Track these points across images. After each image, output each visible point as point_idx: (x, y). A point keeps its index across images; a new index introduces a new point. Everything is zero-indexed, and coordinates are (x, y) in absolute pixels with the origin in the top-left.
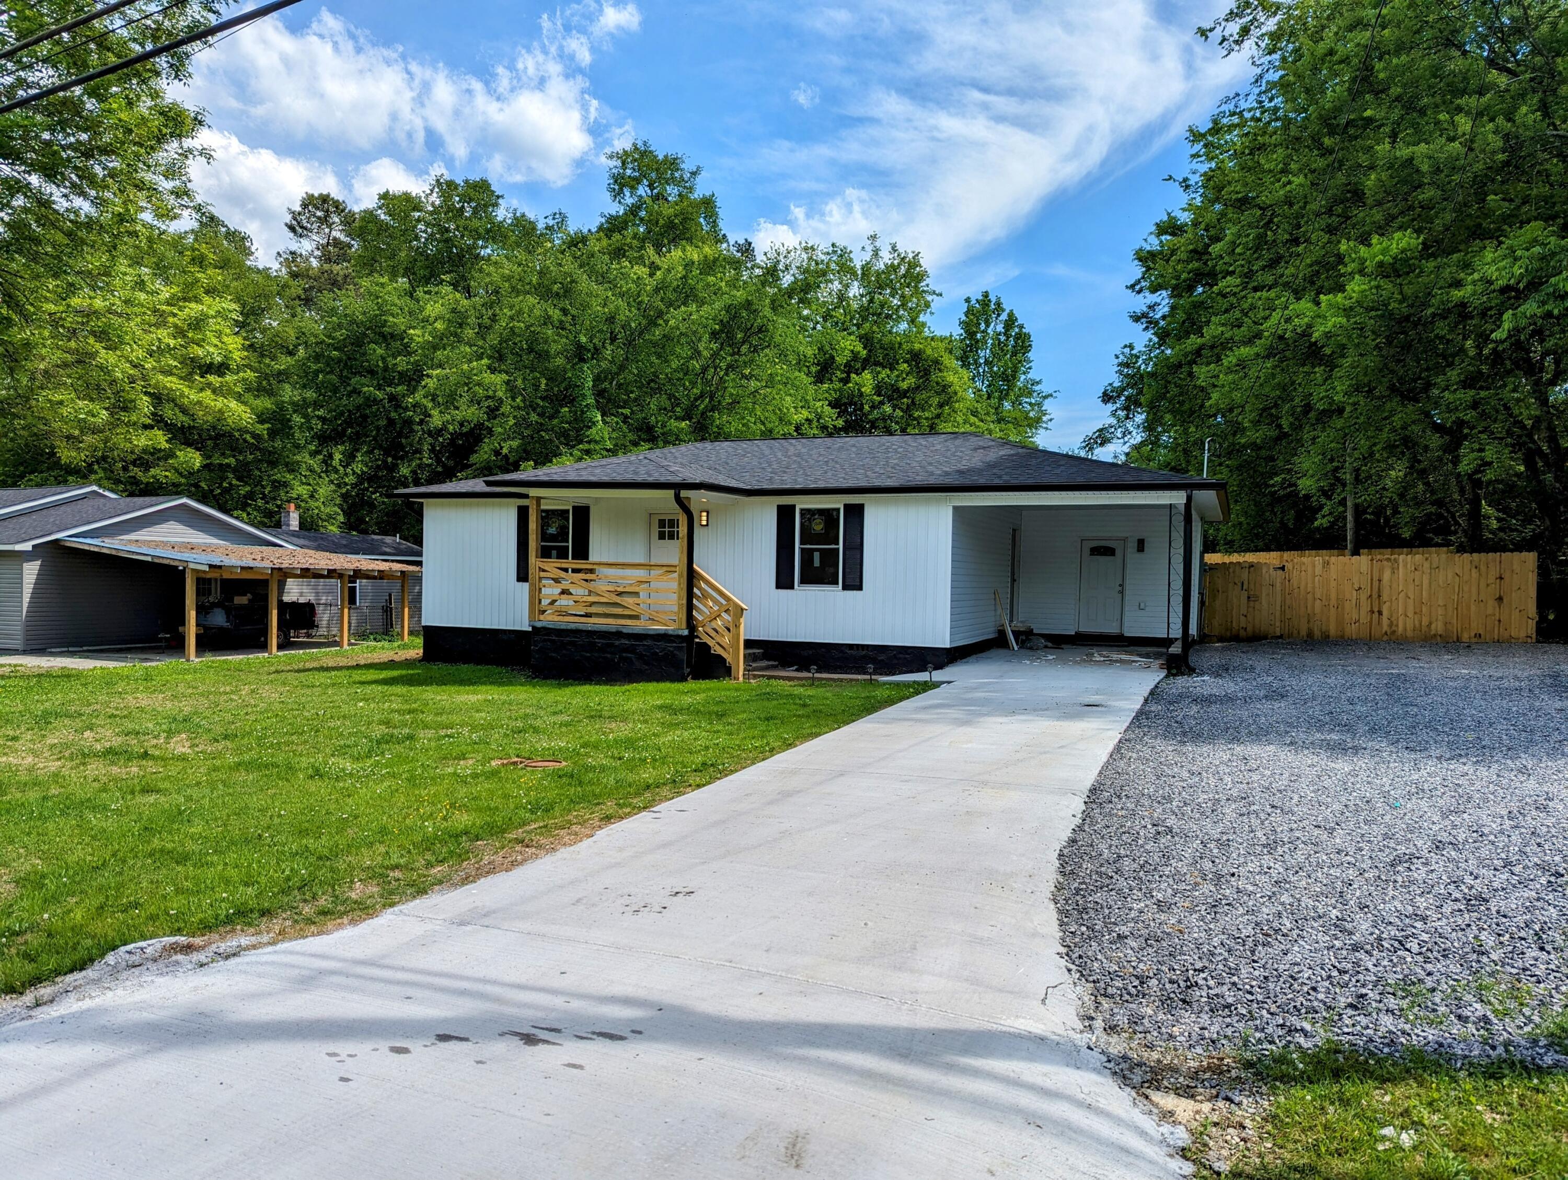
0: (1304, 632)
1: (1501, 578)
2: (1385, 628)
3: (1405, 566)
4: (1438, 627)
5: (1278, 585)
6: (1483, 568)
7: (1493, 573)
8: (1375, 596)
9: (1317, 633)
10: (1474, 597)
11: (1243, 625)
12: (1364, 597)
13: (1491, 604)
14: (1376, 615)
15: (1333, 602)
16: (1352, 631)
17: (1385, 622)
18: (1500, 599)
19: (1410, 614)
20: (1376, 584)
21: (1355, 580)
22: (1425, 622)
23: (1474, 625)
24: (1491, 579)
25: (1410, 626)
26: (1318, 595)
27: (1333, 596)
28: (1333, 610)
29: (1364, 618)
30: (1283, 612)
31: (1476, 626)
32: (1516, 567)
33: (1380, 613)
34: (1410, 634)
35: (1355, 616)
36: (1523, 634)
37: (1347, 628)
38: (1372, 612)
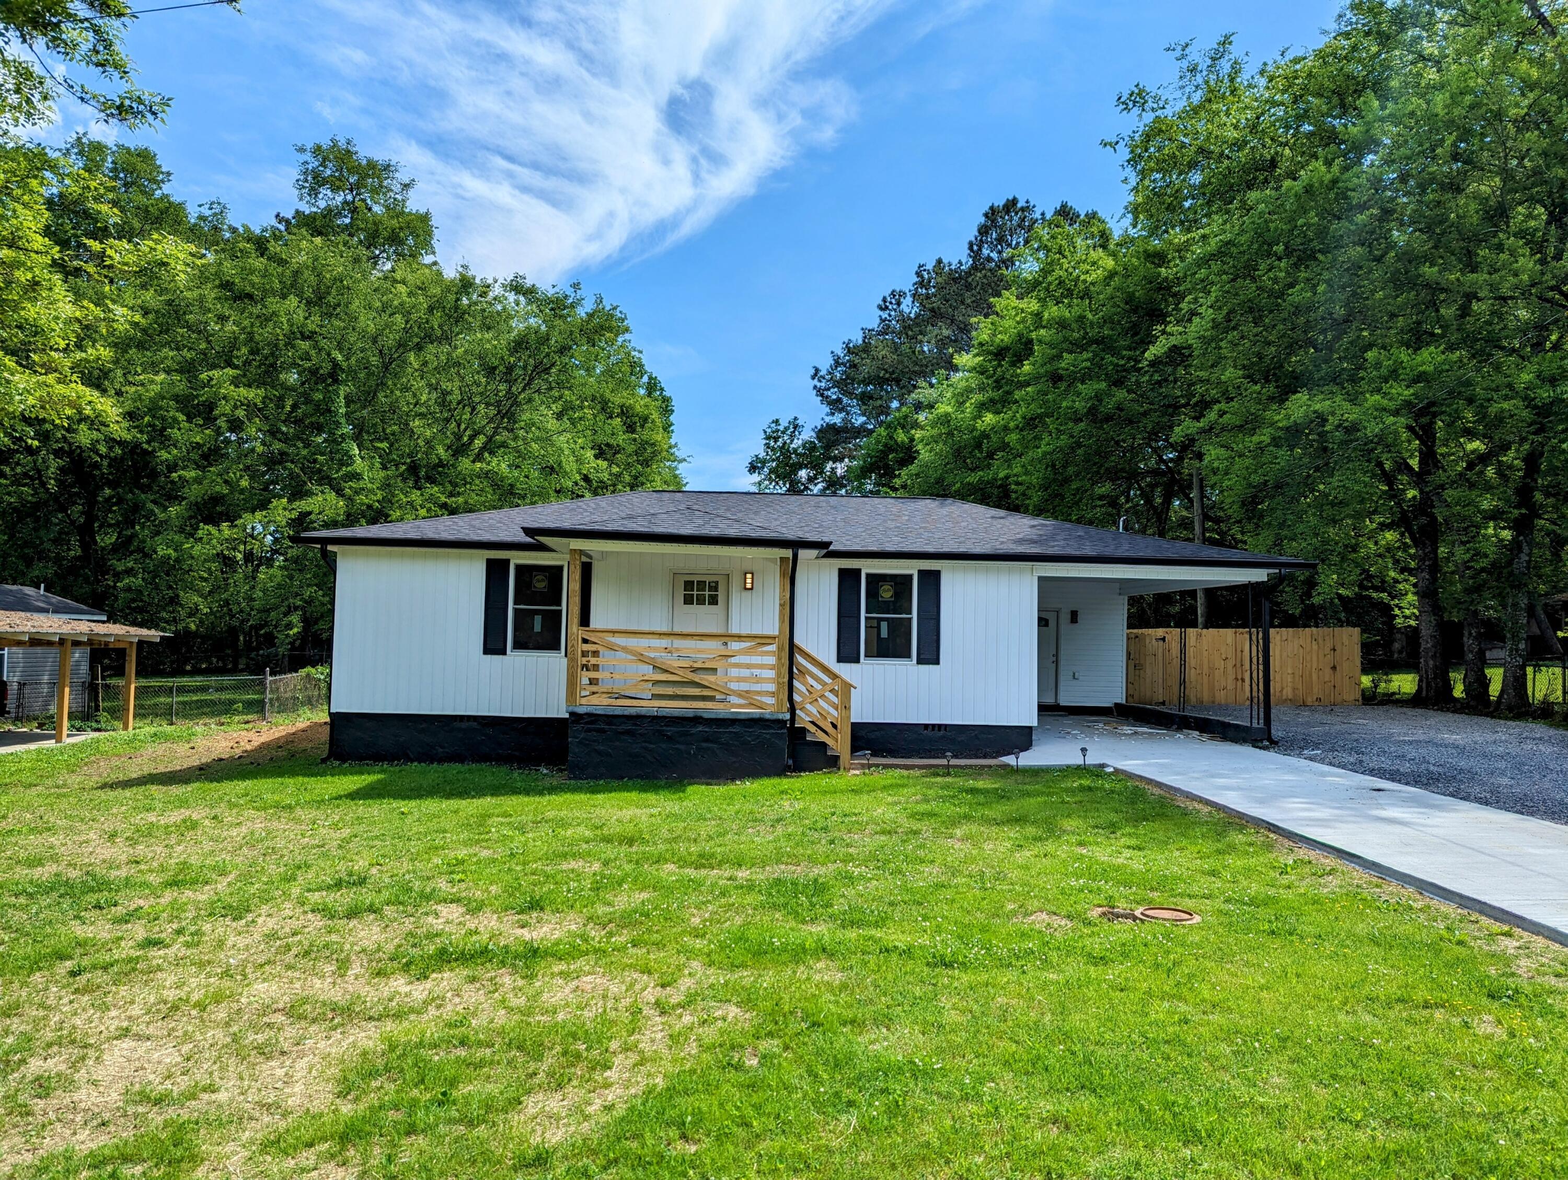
1: (1334, 650)
4: (1289, 692)
5: (1160, 654)
6: (1321, 641)
7: (1329, 645)
8: (1238, 665)
9: (1193, 700)
10: (1315, 666)
11: (1130, 692)
12: (1230, 664)
13: (1328, 671)
14: (1240, 682)
15: (1206, 670)
16: (1221, 697)
18: (1334, 668)
20: (1239, 654)
21: (1223, 650)
23: (1315, 690)
24: (1327, 651)
26: (1193, 664)
27: (1206, 667)
28: (1205, 679)
29: (1231, 685)
30: (1165, 680)
31: (1317, 692)
32: (1345, 640)
33: (1243, 680)
35: (1223, 684)
36: (1352, 698)
37: (1217, 694)
38: (1237, 679)
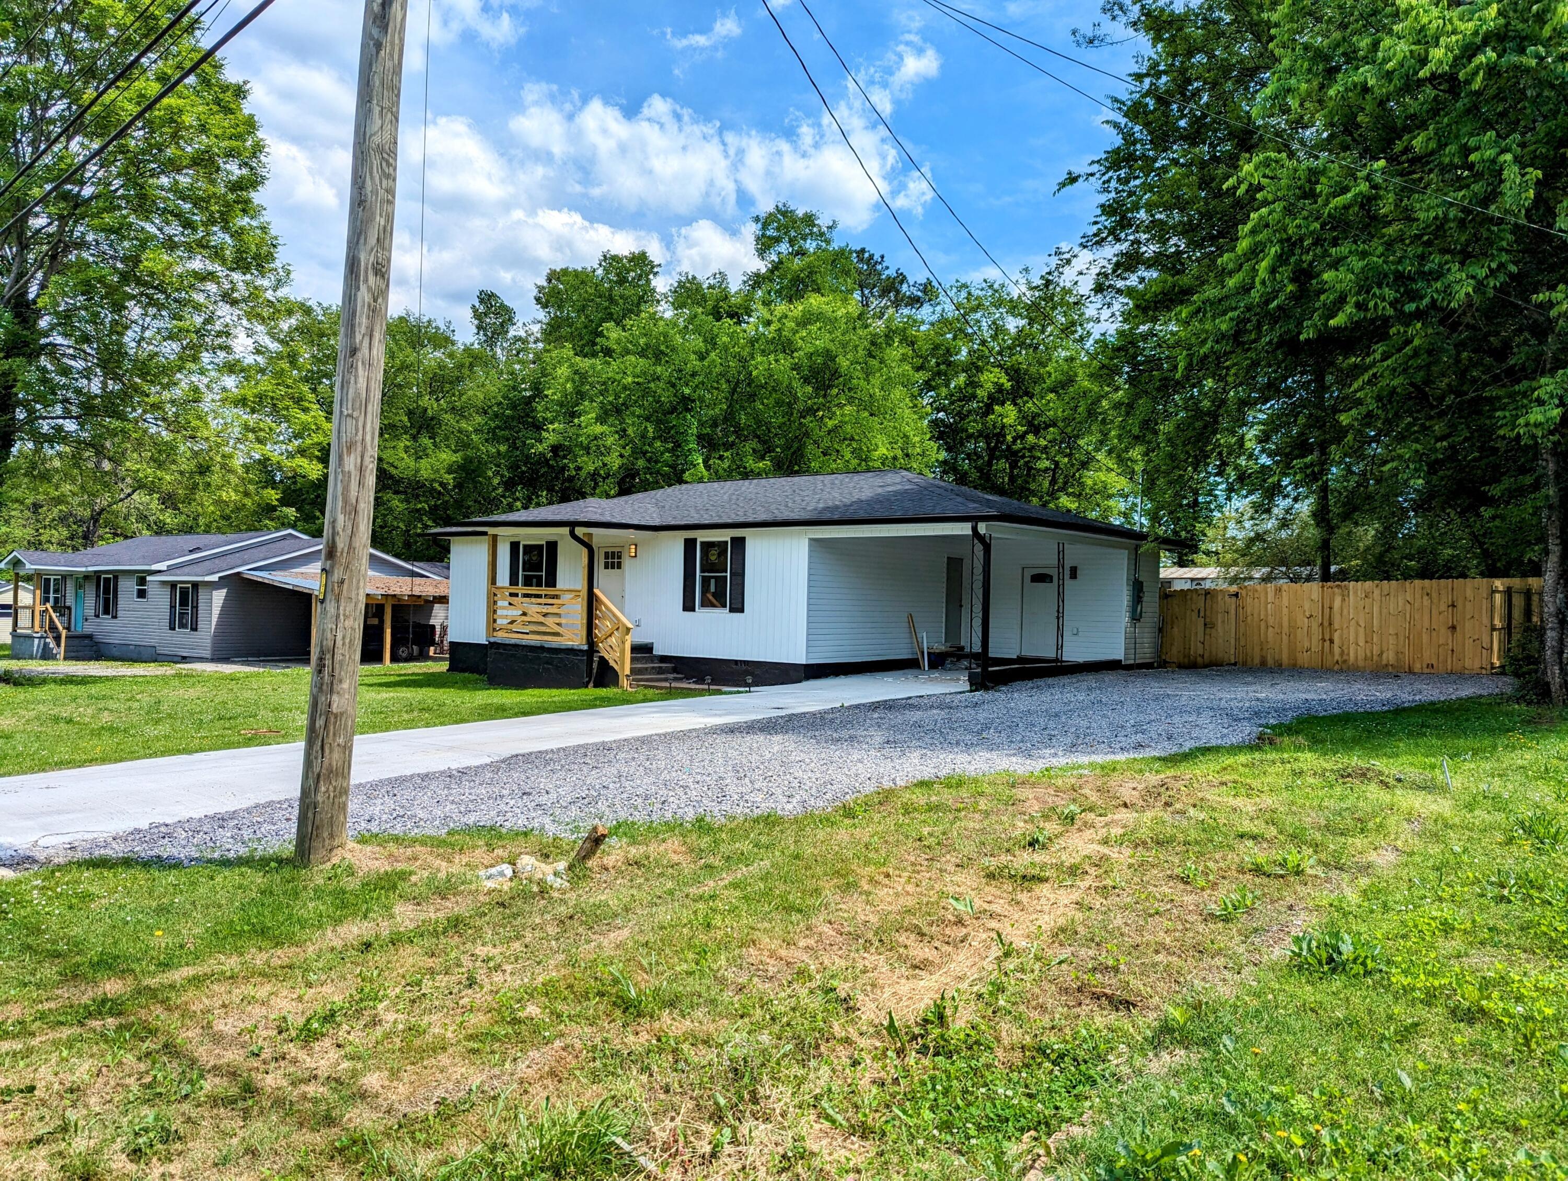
0: (1257, 661)
1: (1453, 606)
2: (1337, 657)
3: (1355, 593)
4: (1390, 657)
5: (1233, 612)
6: (1434, 595)
7: (1446, 600)
8: (1326, 624)
9: (1270, 662)
10: (1426, 624)
11: (1200, 652)
12: (1315, 623)
13: (1444, 633)
14: (1327, 644)
15: (1286, 629)
16: (1304, 659)
17: (1337, 650)
18: (1453, 628)
19: (1362, 643)
20: (1327, 611)
21: (1307, 607)
22: (1376, 651)
23: (1426, 654)
24: (1443, 607)
25: (1361, 655)
26: (1271, 623)
27: (1285, 624)
28: (1285, 638)
29: (1316, 645)
30: (1237, 639)
31: (1428, 656)
32: (1469, 593)
33: (1332, 641)
34: (1361, 663)
35: (1306, 644)
36: (1477, 665)
37: (1299, 655)
38: (1324, 640)
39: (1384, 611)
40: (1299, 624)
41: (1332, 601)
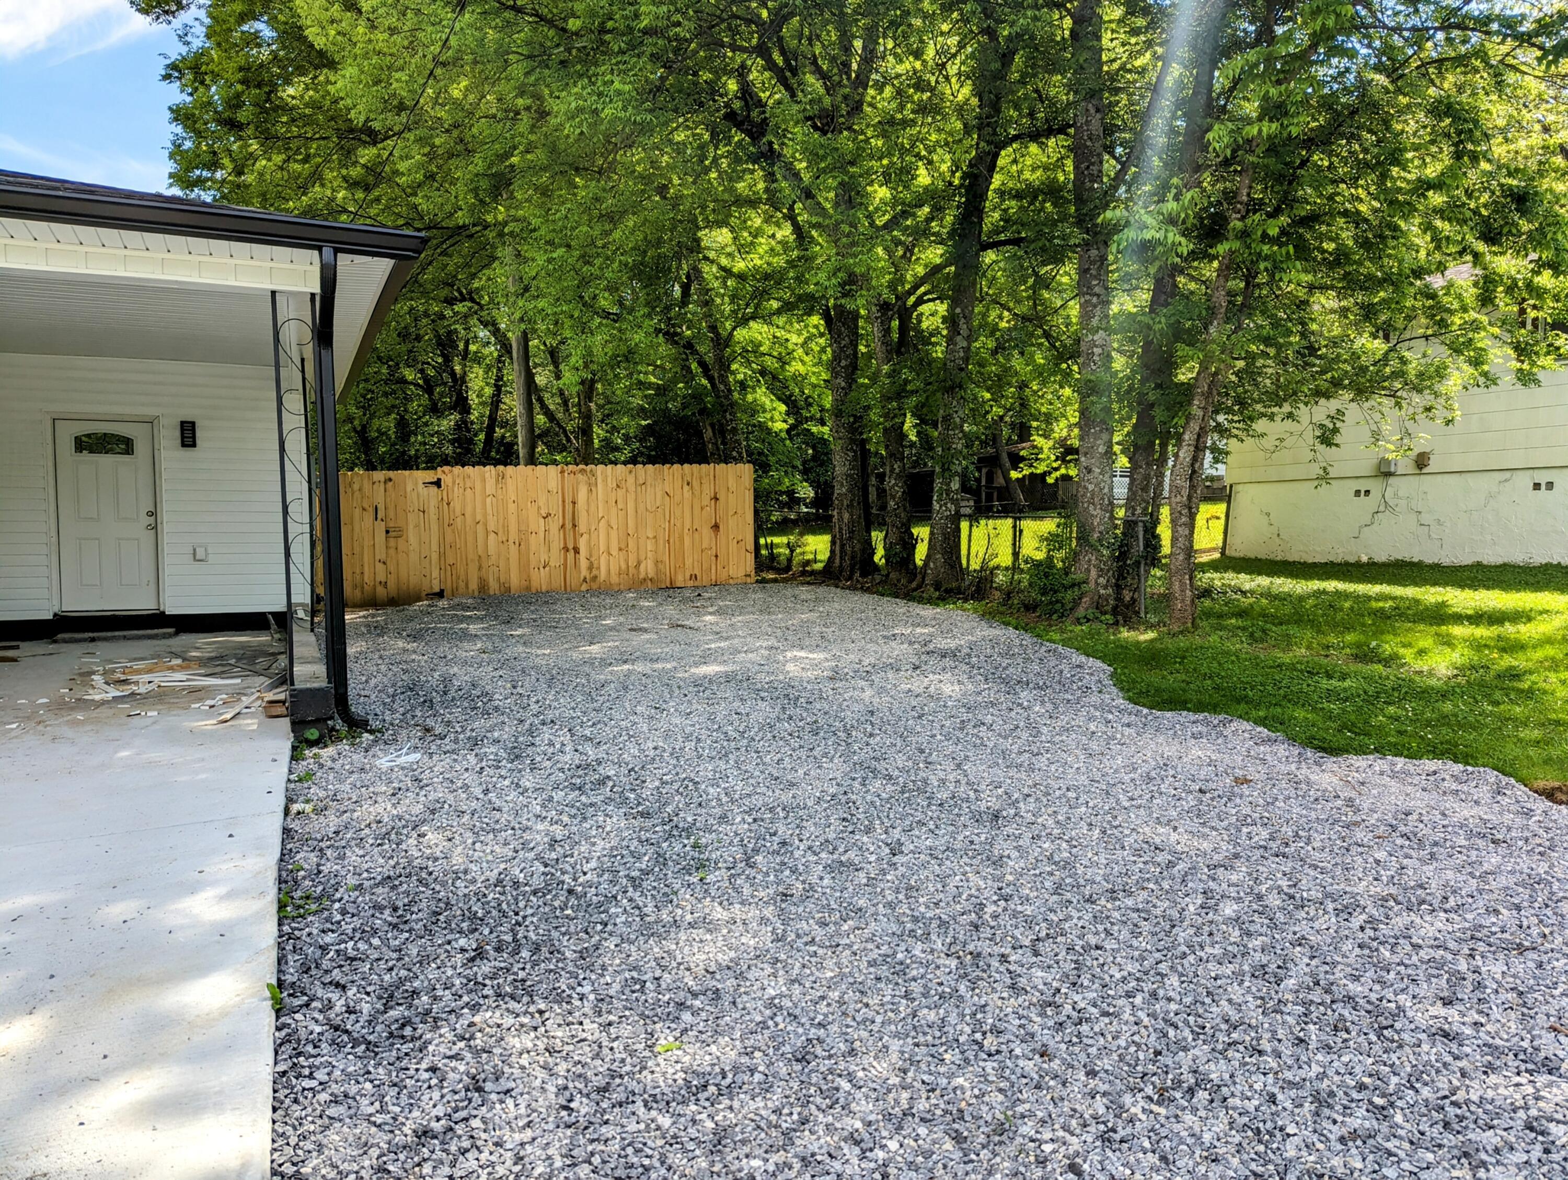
0: (474, 585)
1: (717, 499)
2: (584, 572)
3: (605, 480)
4: (648, 568)
5: (433, 511)
6: (696, 484)
7: (708, 492)
8: (569, 525)
9: (494, 587)
10: (688, 525)
11: (381, 577)
12: (554, 525)
13: (707, 532)
14: (571, 555)
15: (513, 536)
16: (541, 580)
17: (584, 564)
18: (716, 527)
19: (614, 552)
20: (569, 507)
21: (542, 502)
22: (632, 562)
23: (688, 562)
24: (706, 500)
25: (614, 570)
26: (492, 526)
27: (513, 528)
28: (513, 549)
29: (556, 559)
30: (442, 555)
31: (691, 564)
32: (732, 483)
33: (576, 551)
34: (614, 579)
35: (544, 557)
36: (741, 573)
37: (534, 575)
38: (566, 549)
39: (641, 507)
40: (533, 527)
41: (575, 492)
